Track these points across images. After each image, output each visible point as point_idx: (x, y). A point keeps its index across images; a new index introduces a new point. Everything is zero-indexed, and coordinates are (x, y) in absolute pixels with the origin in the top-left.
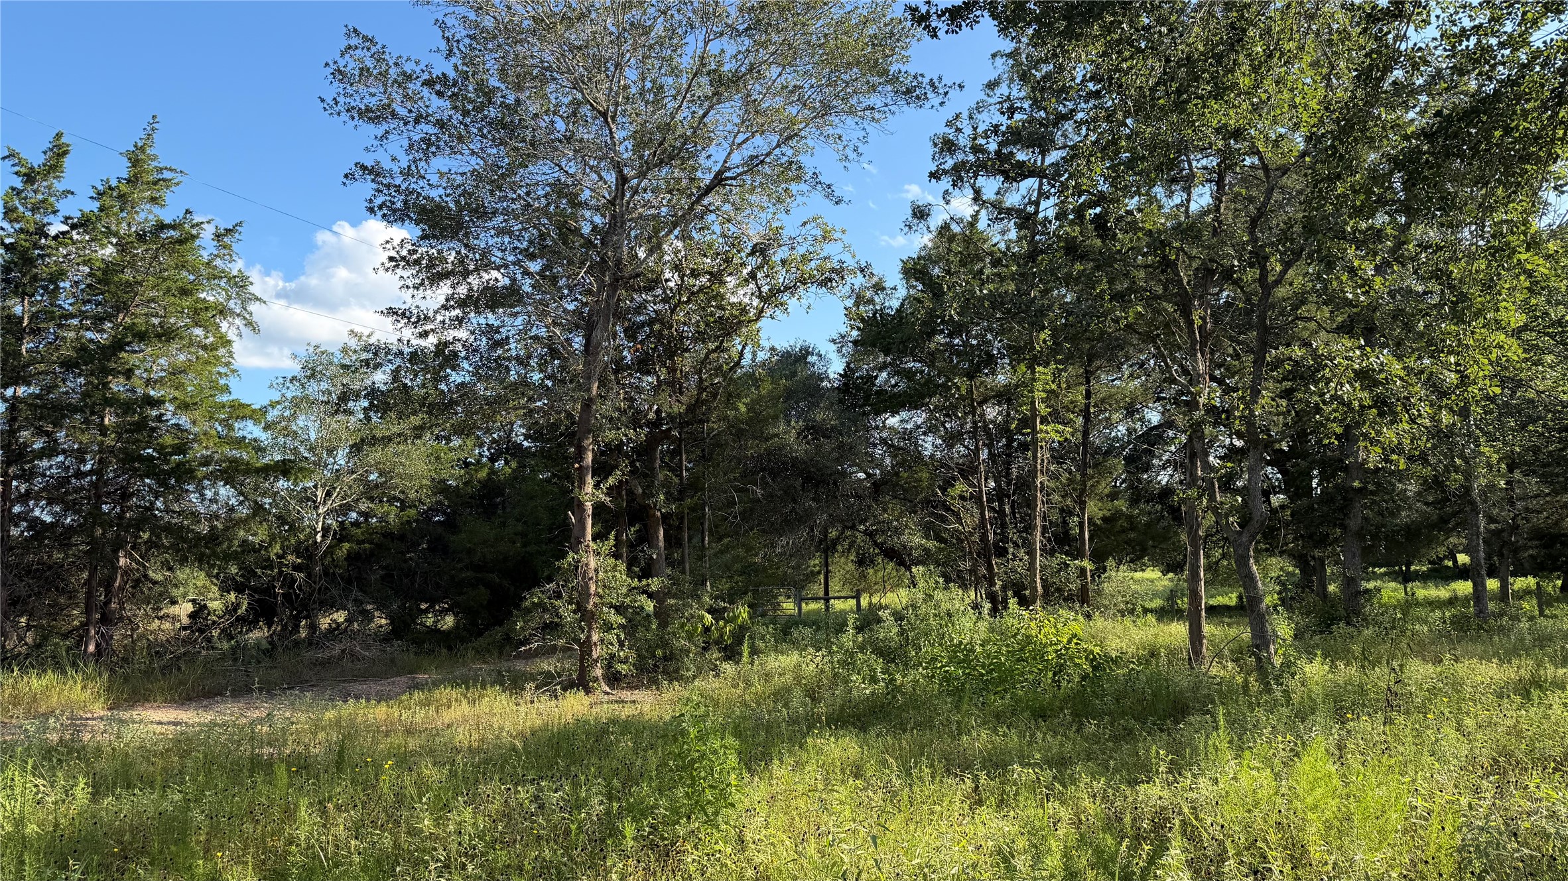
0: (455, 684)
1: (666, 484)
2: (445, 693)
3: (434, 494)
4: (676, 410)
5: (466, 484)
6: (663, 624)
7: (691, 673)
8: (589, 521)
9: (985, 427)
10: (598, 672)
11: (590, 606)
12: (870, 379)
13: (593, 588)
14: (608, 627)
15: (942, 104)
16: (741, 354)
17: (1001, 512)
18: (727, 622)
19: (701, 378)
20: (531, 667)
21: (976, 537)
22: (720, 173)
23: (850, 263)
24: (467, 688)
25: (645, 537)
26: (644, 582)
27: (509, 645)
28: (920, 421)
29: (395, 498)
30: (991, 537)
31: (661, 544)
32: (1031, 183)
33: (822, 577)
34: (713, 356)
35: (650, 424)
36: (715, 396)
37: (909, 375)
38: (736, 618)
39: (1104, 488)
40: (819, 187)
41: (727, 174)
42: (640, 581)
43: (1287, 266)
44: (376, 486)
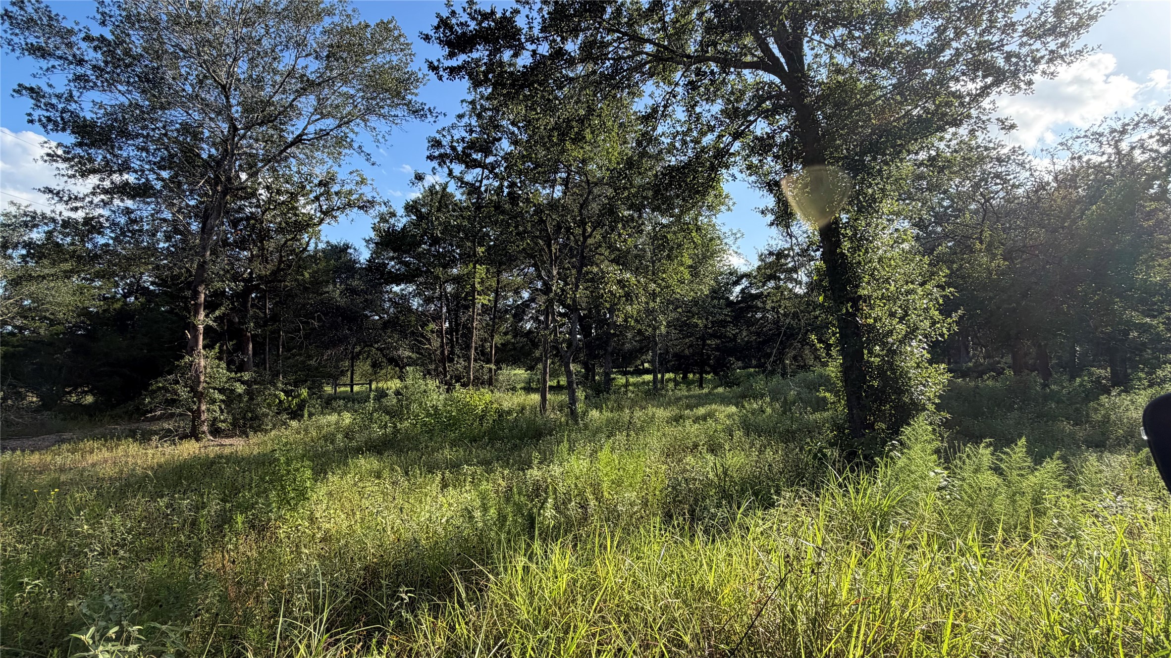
0: (95, 438)
1: (255, 317)
2: (89, 444)
3: (79, 316)
4: (264, 273)
5: (104, 311)
6: (251, 399)
7: (269, 427)
8: (201, 337)
9: (446, 295)
10: (205, 428)
11: (200, 389)
12: (385, 265)
13: (202, 378)
14: (213, 401)
15: (435, 122)
16: (308, 244)
17: (451, 340)
18: (294, 398)
19: (281, 255)
20: (155, 427)
21: (438, 352)
22: (300, 135)
23: (378, 199)
24: (106, 441)
25: (241, 347)
26: (239, 375)
27: (140, 413)
28: (411, 289)
29: (46, 318)
30: (446, 353)
31: (250, 352)
32: (479, 170)
33: (349, 373)
34: (290, 243)
35: (244, 280)
36: (290, 266)
37: (407, 264)
38: (299, 395)
39: (503, 329)
40: (362, 154)
41: (305, 137)
42: (236, 374)
43: (594, 229)
44: (30, 309)
